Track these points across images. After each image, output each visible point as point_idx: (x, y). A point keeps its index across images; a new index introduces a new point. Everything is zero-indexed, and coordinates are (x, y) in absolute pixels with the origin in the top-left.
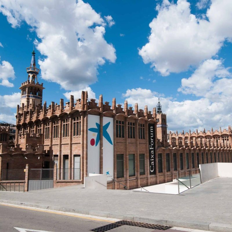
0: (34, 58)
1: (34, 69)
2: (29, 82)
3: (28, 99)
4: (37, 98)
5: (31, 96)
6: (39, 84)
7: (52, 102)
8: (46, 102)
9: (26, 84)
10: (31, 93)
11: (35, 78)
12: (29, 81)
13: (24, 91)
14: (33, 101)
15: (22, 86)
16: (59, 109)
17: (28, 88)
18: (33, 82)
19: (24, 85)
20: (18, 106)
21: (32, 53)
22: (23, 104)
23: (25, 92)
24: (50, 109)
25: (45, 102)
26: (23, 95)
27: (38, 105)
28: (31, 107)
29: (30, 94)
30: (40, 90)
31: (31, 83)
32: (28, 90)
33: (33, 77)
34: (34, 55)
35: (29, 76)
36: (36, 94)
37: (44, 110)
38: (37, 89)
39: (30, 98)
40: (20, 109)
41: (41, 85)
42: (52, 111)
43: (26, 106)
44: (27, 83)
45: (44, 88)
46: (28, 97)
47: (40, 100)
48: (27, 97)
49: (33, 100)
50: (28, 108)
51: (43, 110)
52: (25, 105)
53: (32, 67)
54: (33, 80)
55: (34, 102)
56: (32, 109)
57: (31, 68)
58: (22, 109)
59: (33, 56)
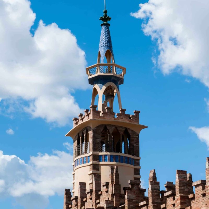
0: (108, 34)
1: (109, 67)
2: (96, 112)
3: (96, 167)
4: (122, 161)
5: (106, 156)
6: (128, 116)
7: (179, 172)
8: (154, 174)
9: (86, 119)
10: (104, 149)
11: (113, 96)
12: (94, 107)
13: (83, 142)
14: (112, 173)
15: (75, 126)
16: (204, 195)
17: (94, 132)
18: (109, 111)
19: (80, 122)
20: (68, 192)
21: (102, 19)
22: (83, 185)
23: (84, 145)
24: (173, 195)
25: (152, 175)
26: (79, 154)
27: (130, 186)
28: (107, 192)
29: (101, 151)
30: (130, 132)
31: (101, 115)
32: (94, 138)
33: (109, 95)
34: (107, 25)
35: (95, 92)
36: (119, 150)
37: (153, 202)
38: (121, 133)
39: (101, 163)
40: (74, 202)
41: (133, 116)
42: (181, 203)
43: (91, 192)
44: (91, 117)
45: (145, 127)
46: (95, 162)
47: (132, 167)
48: (91, 163)
49: (112, 169)
50: (98, 197)
51: (150, 200)
52: (88, 188)
53: (102, 62)
54: (109, 105)
55: (117, 176)
56: (112, 201)
57: (100, 65)
58: (79, 204)
59: (103, 28)
